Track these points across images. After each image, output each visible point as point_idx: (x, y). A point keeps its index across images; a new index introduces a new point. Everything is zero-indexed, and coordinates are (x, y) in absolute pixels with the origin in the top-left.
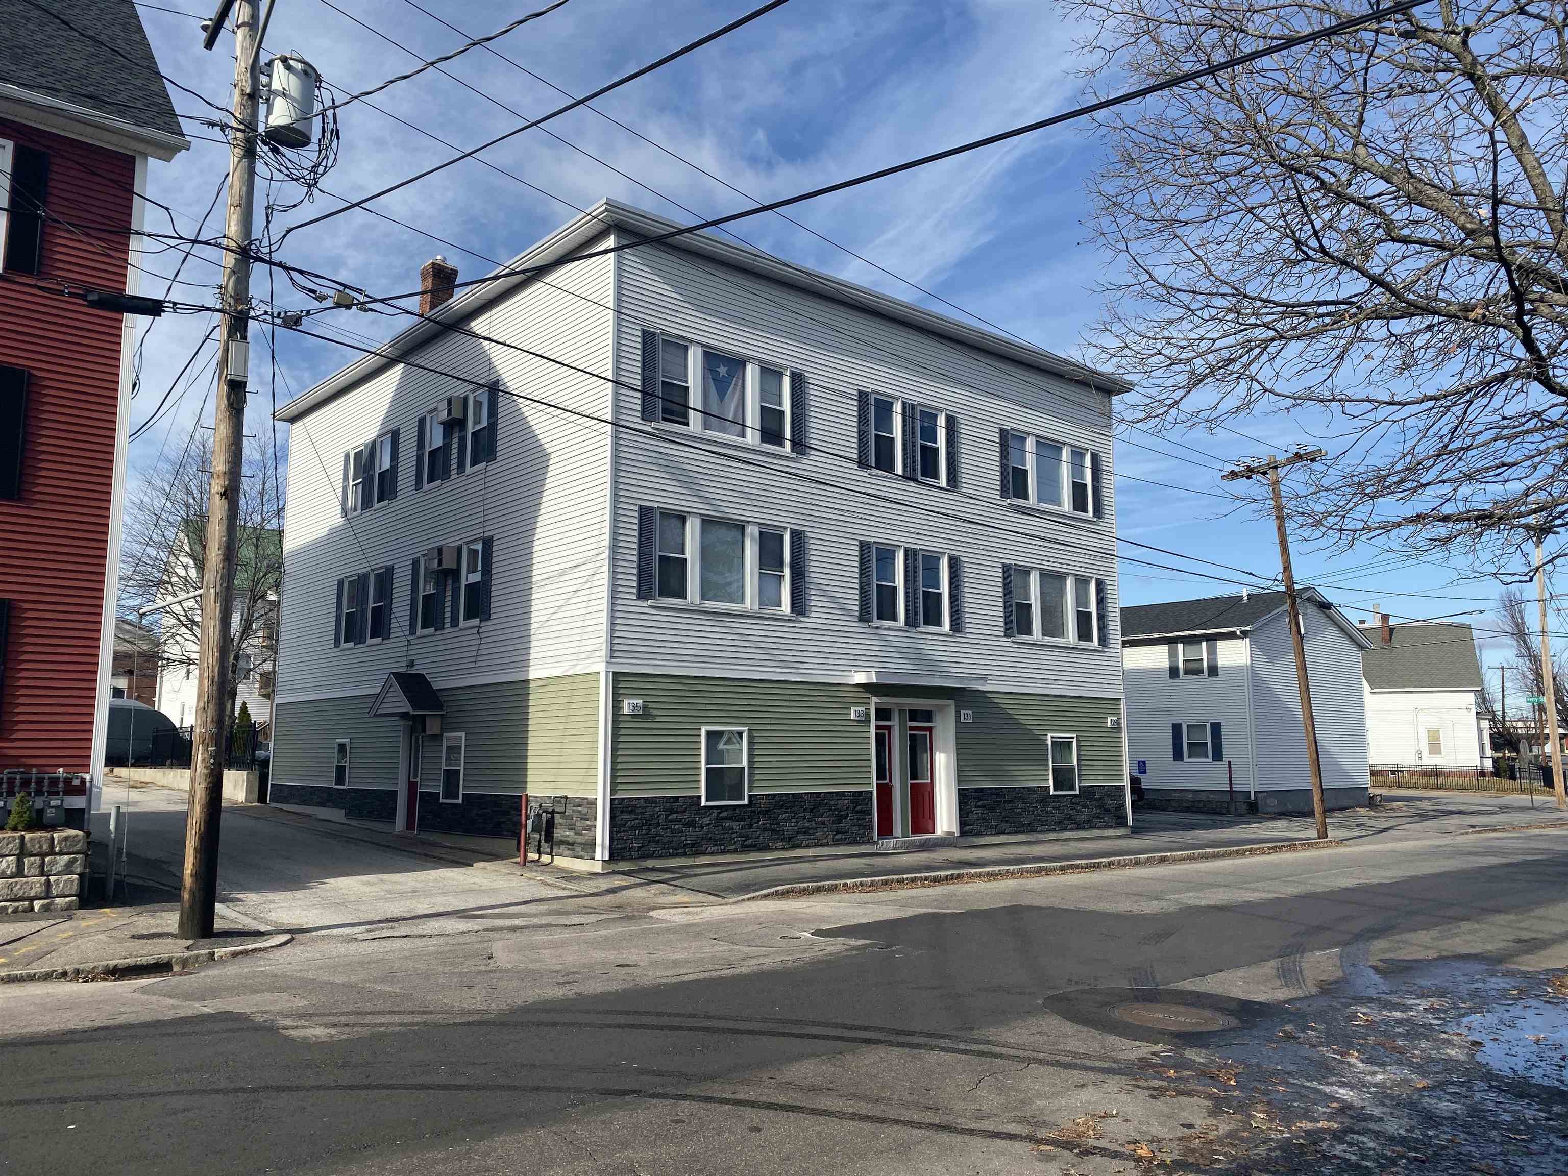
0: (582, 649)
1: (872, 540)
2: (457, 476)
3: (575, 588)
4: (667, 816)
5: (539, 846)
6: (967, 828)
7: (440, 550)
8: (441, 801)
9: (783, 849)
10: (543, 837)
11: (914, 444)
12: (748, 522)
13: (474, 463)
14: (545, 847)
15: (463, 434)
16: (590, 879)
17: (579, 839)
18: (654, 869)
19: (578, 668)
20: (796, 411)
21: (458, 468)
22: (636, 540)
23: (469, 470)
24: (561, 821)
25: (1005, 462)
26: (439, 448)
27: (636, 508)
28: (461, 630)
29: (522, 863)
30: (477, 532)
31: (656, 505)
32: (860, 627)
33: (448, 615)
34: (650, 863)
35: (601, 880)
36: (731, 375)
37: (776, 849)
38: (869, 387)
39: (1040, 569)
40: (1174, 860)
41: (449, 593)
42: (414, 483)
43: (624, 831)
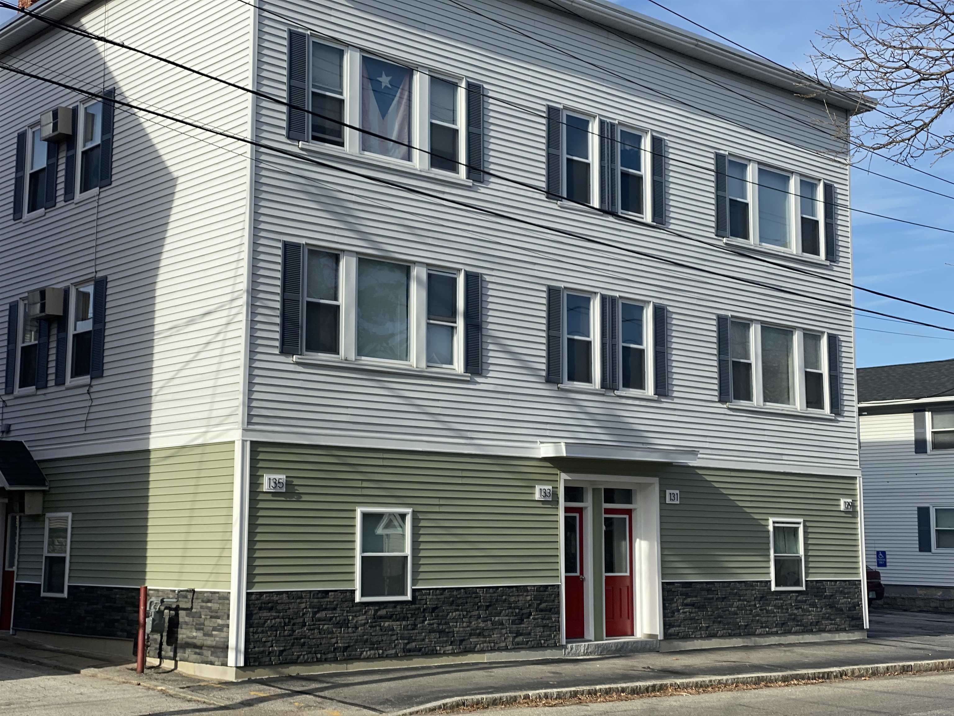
0: (214, 414)
1: (562, 285)
2: (63, 204)
3: (205, 340)
4: (315, 613)
5: (160, 649)
6: (672, 630)
7: (43, 293)
8: (43, 594)
9: (453, 654)
10: (165, 639)
11: (613, 170)
12: (414, 263)
13: (85, 188)
14: (168, 650)
15: (70, 153)
16: (221, 689)
17: (209, 641)
18: (299, 678)
19: (209, 435)
20: (473, 129)
21: (66, 193)
22: (279, 283)
23: (78, 196)
24: (187, 619)
25: (720, 193)
26: (43, 169)
27: (280, 245)
28: (68, 389)
29: (139, 669)
30: (88, 271)
31: (303, 241)
32: (545, 390)
33: (52, 370)
34: (293, 670)
35: (233, 691)
36: (395, 85)
37: (445, 654)
38: (560, 102)
39: (762, 322)
40: (920, 671)
41: (53, 345)
42: (11, 211)
43: (262, 632)
